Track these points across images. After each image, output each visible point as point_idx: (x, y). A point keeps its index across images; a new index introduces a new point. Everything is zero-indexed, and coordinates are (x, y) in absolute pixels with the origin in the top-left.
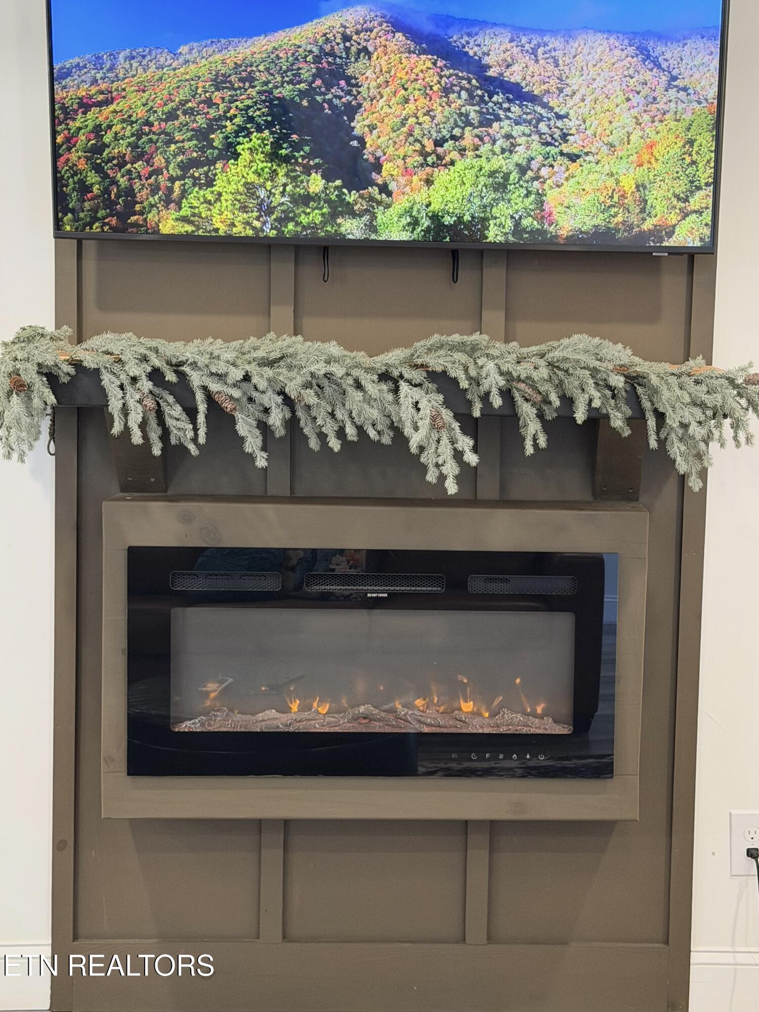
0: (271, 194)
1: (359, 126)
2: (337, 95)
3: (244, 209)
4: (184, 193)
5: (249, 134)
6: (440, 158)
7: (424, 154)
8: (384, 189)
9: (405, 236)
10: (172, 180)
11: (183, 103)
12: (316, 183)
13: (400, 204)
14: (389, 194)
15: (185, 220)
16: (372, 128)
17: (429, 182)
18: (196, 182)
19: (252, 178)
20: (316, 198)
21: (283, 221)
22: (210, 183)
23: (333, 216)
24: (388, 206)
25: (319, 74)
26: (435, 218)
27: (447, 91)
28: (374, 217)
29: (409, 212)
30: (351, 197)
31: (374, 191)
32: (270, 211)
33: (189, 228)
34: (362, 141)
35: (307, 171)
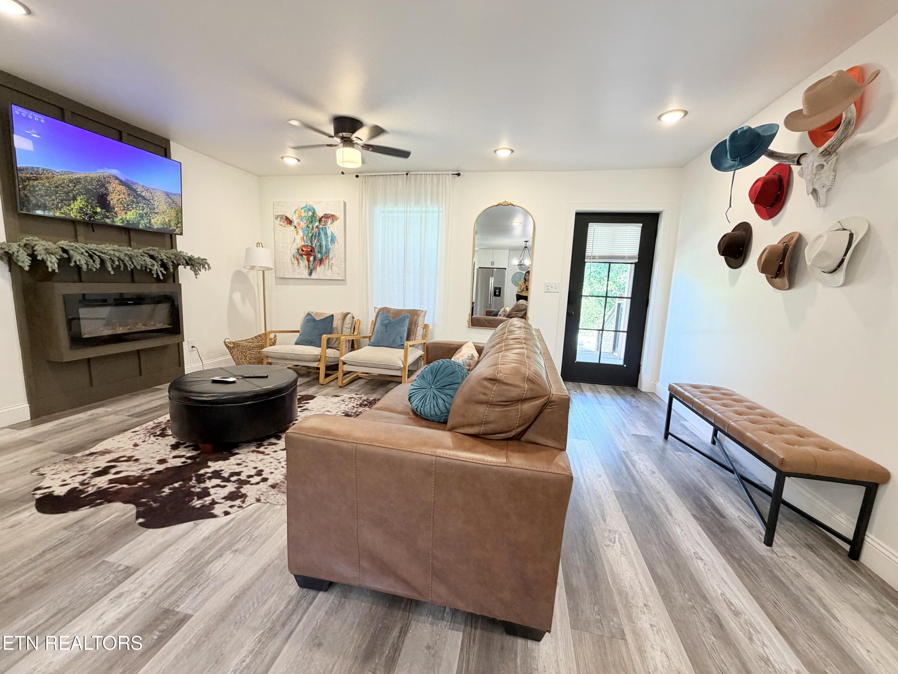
0: (87, 210)
1: (109, 198)
2: (103, 190)
3: (80, 213)
4: (62, 207)
5: (80, 195)
6: (128, 209)
7: (124, 207)
8: (116, 213)
9: (121, 224)
10: (58, 203)
11: (60, 185)
12: (99, 210)
13: (120, 217)
14: (117, 215)
15: (62, 213)
16: (112, 199)
17: (126, 213)
18: (65, 204)
19: (81, 206)
20: (99, 213)
21: (90, 217)
22: (69, 205)
23: (103, 218)
24: (117, 217)
25: (98, 185)
26: (128, 221)
27: (129, 195)
28: (113, 219)
29: (121, 219)
30: (108, 214)
31: (113, 214)
32: (87, 214)
33: (64, 216)
34: (109, 201)
35: (97, 207)
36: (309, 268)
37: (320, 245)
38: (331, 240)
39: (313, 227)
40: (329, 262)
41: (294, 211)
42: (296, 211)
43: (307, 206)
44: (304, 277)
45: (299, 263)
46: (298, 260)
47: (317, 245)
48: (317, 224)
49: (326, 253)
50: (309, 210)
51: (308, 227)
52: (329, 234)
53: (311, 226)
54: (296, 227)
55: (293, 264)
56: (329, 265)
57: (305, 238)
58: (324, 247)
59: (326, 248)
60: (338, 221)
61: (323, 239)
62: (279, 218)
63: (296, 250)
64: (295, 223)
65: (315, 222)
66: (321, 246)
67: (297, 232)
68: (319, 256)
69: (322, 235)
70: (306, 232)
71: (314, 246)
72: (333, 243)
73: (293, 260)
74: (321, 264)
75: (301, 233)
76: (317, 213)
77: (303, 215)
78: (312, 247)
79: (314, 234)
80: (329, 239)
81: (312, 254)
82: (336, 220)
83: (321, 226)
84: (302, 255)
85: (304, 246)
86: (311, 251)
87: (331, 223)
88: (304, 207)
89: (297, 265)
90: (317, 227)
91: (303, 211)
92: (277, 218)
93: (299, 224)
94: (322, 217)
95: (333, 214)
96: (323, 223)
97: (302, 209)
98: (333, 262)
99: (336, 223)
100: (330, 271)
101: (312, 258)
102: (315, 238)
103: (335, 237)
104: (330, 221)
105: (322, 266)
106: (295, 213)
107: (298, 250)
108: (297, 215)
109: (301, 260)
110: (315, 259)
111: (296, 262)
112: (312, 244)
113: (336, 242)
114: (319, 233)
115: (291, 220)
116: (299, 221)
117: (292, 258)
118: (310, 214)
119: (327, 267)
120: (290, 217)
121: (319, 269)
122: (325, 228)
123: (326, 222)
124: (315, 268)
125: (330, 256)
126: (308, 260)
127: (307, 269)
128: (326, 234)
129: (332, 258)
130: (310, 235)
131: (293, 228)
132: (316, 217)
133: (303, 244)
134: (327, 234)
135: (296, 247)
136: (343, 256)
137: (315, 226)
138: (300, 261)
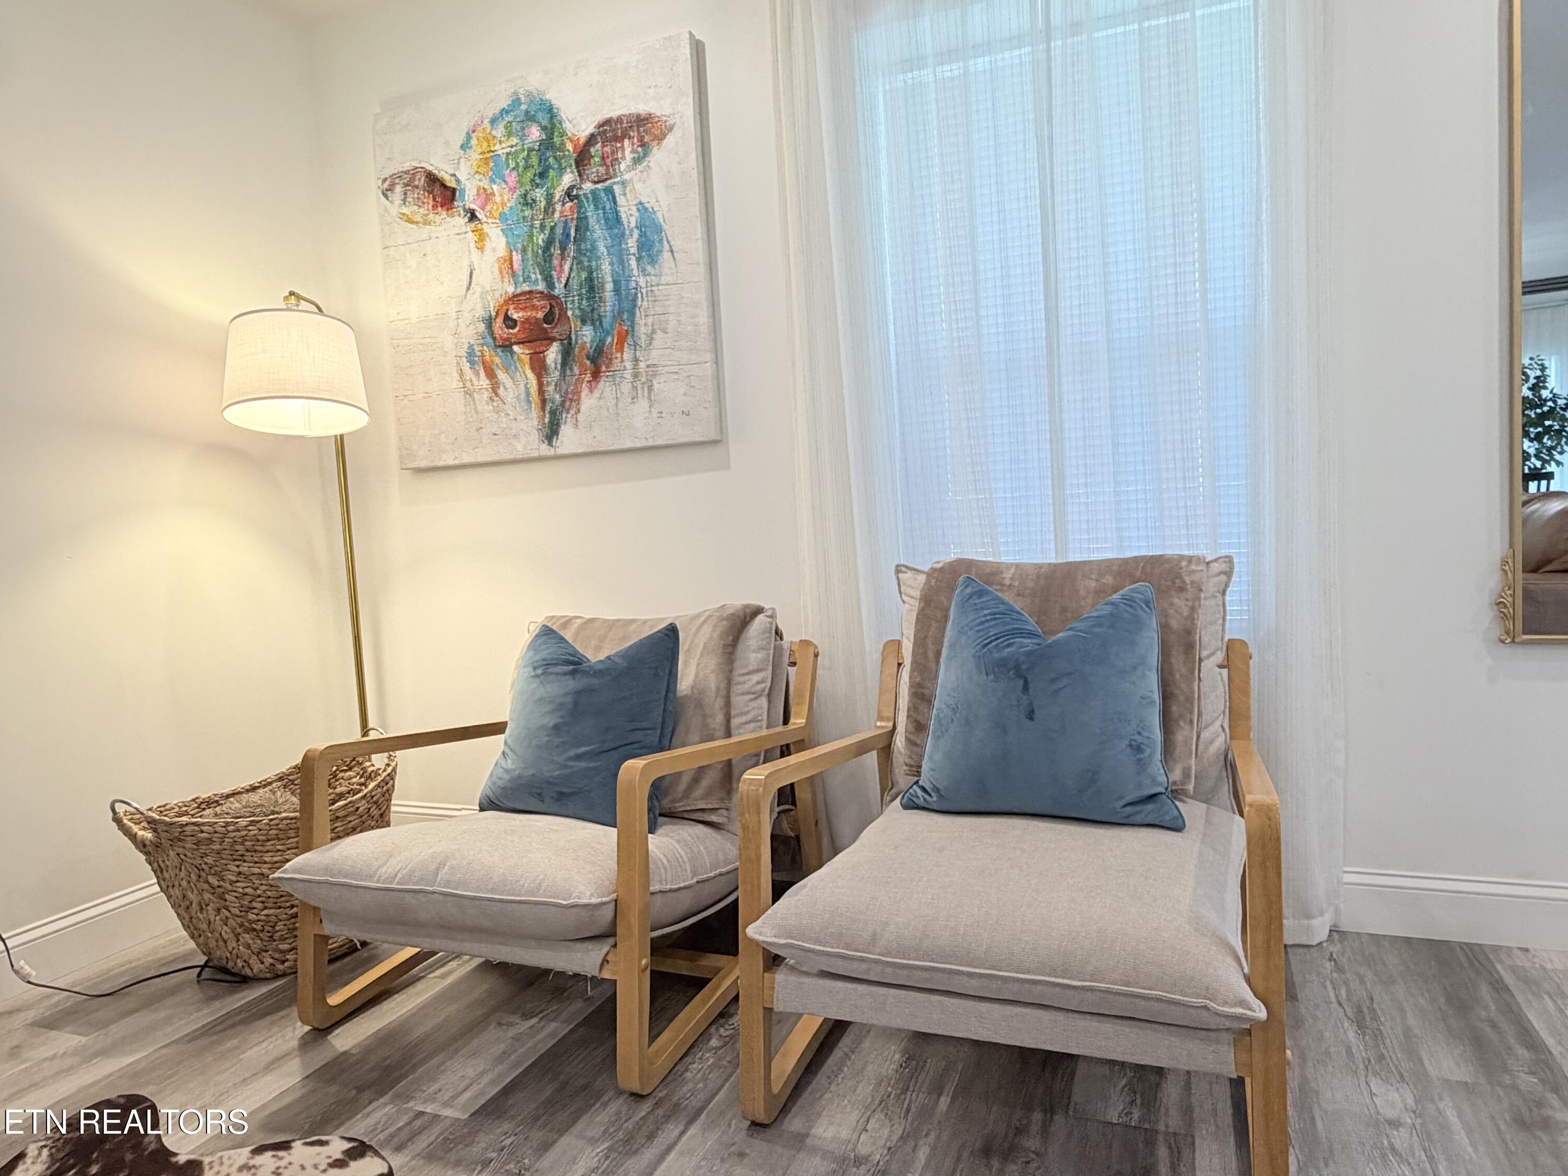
36: (544, 402)
37: (590, 279)
38: (641, 247)
39: (549, 197)
40: (636, 360)
41: (461, 138)
42: (469, 137)
43: (516, 102)
44: (520, 449)
45: (495, 387)
46: (491, 374)
47: (574, 284)
48: (568, 179)
49: (618, 316)
50: (529, 117)
51: (527, 202)
52: (629, 215)
53: (539, 194)
54: (473, 216)
55: (468, 393)
56: (636, 376)
57: (517, 257)
58: (609, 286)
59: (617, 290)
60: (670, 140)
61: (602, 249)
62: (399, 189)
63: (482, 327)
64: (469, 197)
65: (561, 171)
66: (592, 287)
67: (481, 237)
68: (587, 335)
69: (598, 232)
70: (519, 231)
71: (559, 290)
72: (653, 261)
73: (469, 374)
74: (596, 375)
75: (497, 242)
76: (567, 126)
77: (501, 149)
78: (551, 297)
79: (559, 231)
80: (632, 244)
81: (555, 333)
82: (660, 138)
83: (588, 186)
84: (506, 346)
85: (514, 299)
86: (549, 318)
87: (637, 161)
88: (505, 112)
89: (486, 395)
90: (569, 194)
91: (499, 131)
92: (391, 189)
93: (486, 196)
94: (592, 139)
95: (641, 108)
96: (595, 169)
97: (493, 121)
98: (655, 355)
99: (659, 156)
100: (643, 403)
101: (553, 354)
102: (563, 249)
103: (659, 230)
104: (628, 150)
105: (604, 385)
106: (465, 146)
107: (489, 322)
108: (475, 155)
109: (507, 370)
110: (567, 354)
111: (485, 382)
112: (551, 286)
113: (666, 255)
114: (582, 225)
115: (452, 184)
116: (485, 184)
117: (466, 366)
118: (535, 134)
119: (626, 387)
120: (444, 172)
121: (588, 402)
122: (609, 191)
123: (612, 162)
124: (570, 400)
125: (642, 330)
126: (539, 367)
127: (535, 413)
128: (614, 221)
129: (651, 338)
130: (540, 239)
131: (459, 221)
132: (562, 147)
133: (511, 290)
134: (618, 220)
135: (480, 312)
136: (704, 318)
137: (558, 194)
138: (501, 376)
